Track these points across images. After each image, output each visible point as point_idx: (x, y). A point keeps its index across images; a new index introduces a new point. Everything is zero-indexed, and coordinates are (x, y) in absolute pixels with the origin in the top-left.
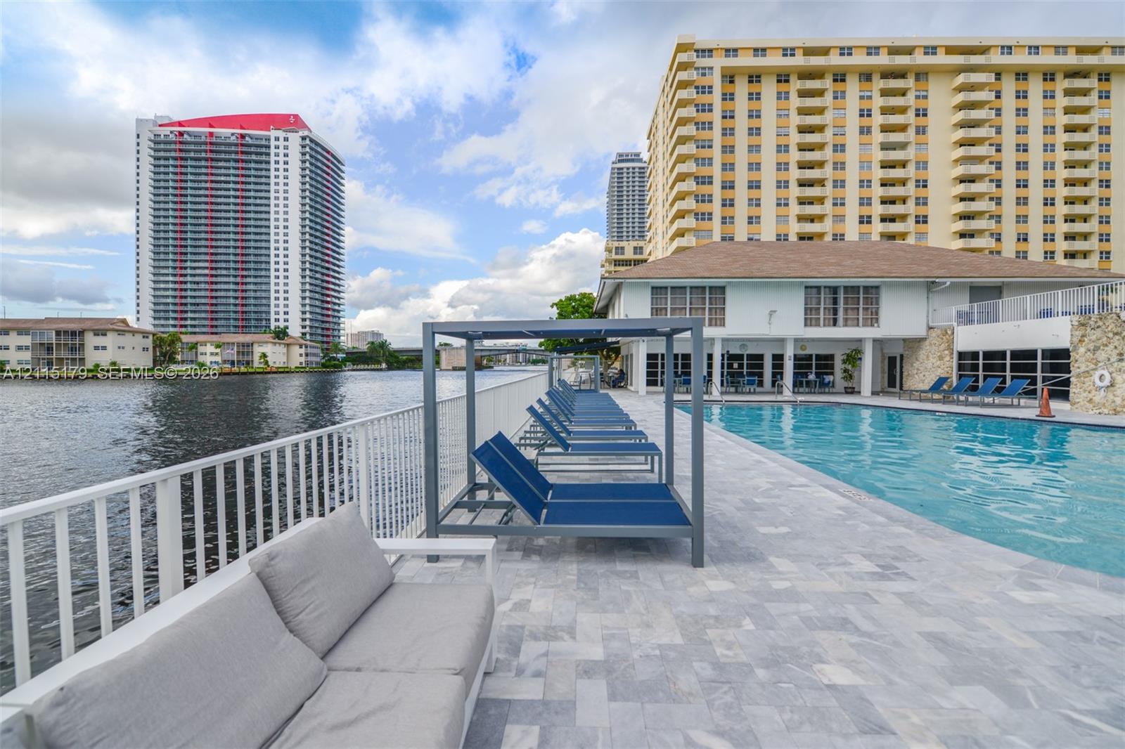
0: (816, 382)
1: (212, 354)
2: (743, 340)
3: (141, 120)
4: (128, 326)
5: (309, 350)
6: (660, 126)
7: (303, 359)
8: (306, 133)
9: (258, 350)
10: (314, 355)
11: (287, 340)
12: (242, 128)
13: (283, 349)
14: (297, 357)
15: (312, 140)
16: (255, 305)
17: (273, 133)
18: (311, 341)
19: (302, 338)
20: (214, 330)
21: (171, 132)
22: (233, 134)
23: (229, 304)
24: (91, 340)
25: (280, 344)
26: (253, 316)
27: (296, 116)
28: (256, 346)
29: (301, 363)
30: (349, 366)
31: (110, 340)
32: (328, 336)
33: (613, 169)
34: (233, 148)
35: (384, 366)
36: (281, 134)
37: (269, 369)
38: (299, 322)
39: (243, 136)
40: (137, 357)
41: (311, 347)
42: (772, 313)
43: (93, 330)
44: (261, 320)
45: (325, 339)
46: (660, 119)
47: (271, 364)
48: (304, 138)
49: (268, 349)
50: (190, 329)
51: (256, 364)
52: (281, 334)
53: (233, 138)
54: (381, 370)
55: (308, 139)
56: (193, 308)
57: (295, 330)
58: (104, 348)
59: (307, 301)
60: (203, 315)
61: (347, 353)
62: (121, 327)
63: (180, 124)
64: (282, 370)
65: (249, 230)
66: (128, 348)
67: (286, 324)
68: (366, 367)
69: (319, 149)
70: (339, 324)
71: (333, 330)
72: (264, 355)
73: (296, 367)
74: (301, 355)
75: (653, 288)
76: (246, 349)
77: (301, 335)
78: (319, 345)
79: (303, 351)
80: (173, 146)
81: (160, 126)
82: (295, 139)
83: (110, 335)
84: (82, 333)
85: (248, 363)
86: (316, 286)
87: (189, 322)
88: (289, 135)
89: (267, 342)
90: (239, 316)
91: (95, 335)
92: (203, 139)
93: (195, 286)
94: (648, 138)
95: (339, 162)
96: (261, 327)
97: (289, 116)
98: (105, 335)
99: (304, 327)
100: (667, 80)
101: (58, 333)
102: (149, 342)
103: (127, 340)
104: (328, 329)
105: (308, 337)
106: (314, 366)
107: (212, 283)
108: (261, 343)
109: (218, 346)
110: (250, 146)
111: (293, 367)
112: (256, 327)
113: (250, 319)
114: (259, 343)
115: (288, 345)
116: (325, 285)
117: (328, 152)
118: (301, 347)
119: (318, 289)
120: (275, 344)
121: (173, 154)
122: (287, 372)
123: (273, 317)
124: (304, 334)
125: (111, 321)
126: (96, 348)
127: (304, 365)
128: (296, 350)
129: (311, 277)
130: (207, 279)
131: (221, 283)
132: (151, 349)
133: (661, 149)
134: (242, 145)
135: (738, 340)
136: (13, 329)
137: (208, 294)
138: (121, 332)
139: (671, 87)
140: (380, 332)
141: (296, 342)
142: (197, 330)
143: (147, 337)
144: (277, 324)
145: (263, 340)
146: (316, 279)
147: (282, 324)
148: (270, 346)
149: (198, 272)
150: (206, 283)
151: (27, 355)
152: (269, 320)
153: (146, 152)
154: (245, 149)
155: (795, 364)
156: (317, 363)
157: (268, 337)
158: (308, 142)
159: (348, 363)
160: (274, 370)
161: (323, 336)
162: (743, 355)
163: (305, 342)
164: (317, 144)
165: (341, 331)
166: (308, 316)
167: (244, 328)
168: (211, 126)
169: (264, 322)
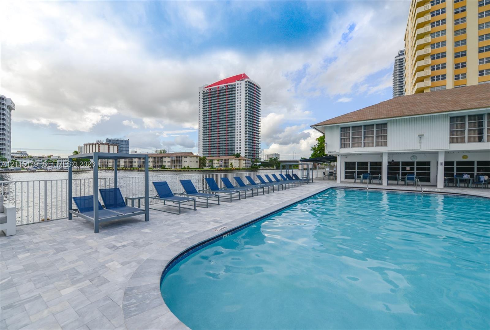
0: (470, 180)
1: (217, 163)
2: (413, 153)
3: (200, 87)
4: (193, 155)
5: (247, 162)
6: (409, 32)
7: (244, 165)
8: (247, 80)
9: (230, 162)
10: (248, 163)
11: (240, 158)
12: (227, 83)
13: (238, 161)
14: (243, 164)
15: (249, 82)
16: (231, 146)
17: (237, 82)
18: (248, 158)
19: (245, 157)
20: (219, 155)
21: (208, 89)
22: (224, 86)
23: (223, 146)
24: (184, 159)
25: (237, 159)
26: (230, 149)
27: (244, 74)
28: (229, 160)
29: (244, 167)
30: (262, 167)
31: (188, 159)
32: (254, 156)
33: (396, 60)
34: (225, 91)
35: (275, 167)
36: (239, 82)
37: (232, 169)
38: (245, 151)
39: (227, 86)
40: (194, 164)
41: (248, 160)
42: (421, 136)
43: (184, 156)
44: (232, 151)
45: (253, 157)
46: (409, 28)
47: (234, 167)
48: (246, 82)
49: (233, 161)
50: (212, 155)
51: (230, 167)
52: (238, 156)
53: (225, 87)
54: (274, 169)
55: (248, 82)
56: (213, 148)
57: (243, 155)
58: (187, 162)
59: (247, 143)
60: (216, 150)
61: (261, 163)
62: (191, 155)
63: (210, 86)
64: (237, 169)
65: (229, 119)
66: (193, 162)
67: (240, 152)
68: (268, 168)
69: (252, 85)
70: (258, 151)
71: (256, 154)
72: (231, 164)
73: (242, 168)
74: (244, 163)
75: (341, 128)
76: (226, 161)
77: (245, 156)
78: (250, 160)
79: (244, 162)
80: (208, 94)
81: (205, 88)
82: (243, 83)
83: (188, 157)
84: (181, 157)
85: (227, 166)
86: (250, 137)
87: (212, 153)
88: (242, 82)
89: (233, 159)
90: (226, 150)
91: (185, 157)
92: (216, 90)
93: (214, 140)
94: (405, 40)
95: (259, 88)
96: (233, 153)
97: (241, 75)
98: (187, 157)
99: (246, 153)
100: (412, 4)
101: (176, 157)
102: (198, 160)
103: (192, 159)
104: (254, 153)
105: (247, 157)
106: (248, 168)
107: (218, 139)
108: (231, 159)
109: (218, 160)
110: (229, 89)
111: (241, 168)
112: (231, 153)
113: (229, 151)
114: (230, 159)
115: (240, 160)
116: (253, 136)
117: (255, 85)
118: (244, 161)
119: (251, 138)
120: (235, 159)
121: (208, 97)
122: (239, 170)
123: (236, 149)
124: (246, 155)
125: (188, 153)
126: (185, 162)
127: (245, 167)
128: (243, 162)
129: (248, 134)
130: (217, 137)
131: (221, 138)
132: (198, 162)
133: (410, 44)
134: (227, 89)
135: (409, 153)
136: (167, 156)
137: (217, 142)
138: (191, 157)
139: (414, 7)
140: (278, 154)
141: (242, 159)
142: (215, 155)
143: (198, 158)
144: (237, 152)
145: (232, 158)
146: (250, 134)
147: (239, 152)
148: (234, 160)
149: (215, 135)
150: (217, 139)
151: (169, 164)
152: (235, 151)
153: (201, 97)
154: (228, 90)
155: (445, 168)
156: (249, 166)
157: (233, 157)
158: (248, 83)
159: (261, 167)
160: (234, 169)
161: (252, 156)
162: (413, 163)
163: (245, 159)
164: (251, 83)
165: (259, 154)
166: (247, 149)
167: (227, 154)
168: (218, 85)
169: (233, 151)
